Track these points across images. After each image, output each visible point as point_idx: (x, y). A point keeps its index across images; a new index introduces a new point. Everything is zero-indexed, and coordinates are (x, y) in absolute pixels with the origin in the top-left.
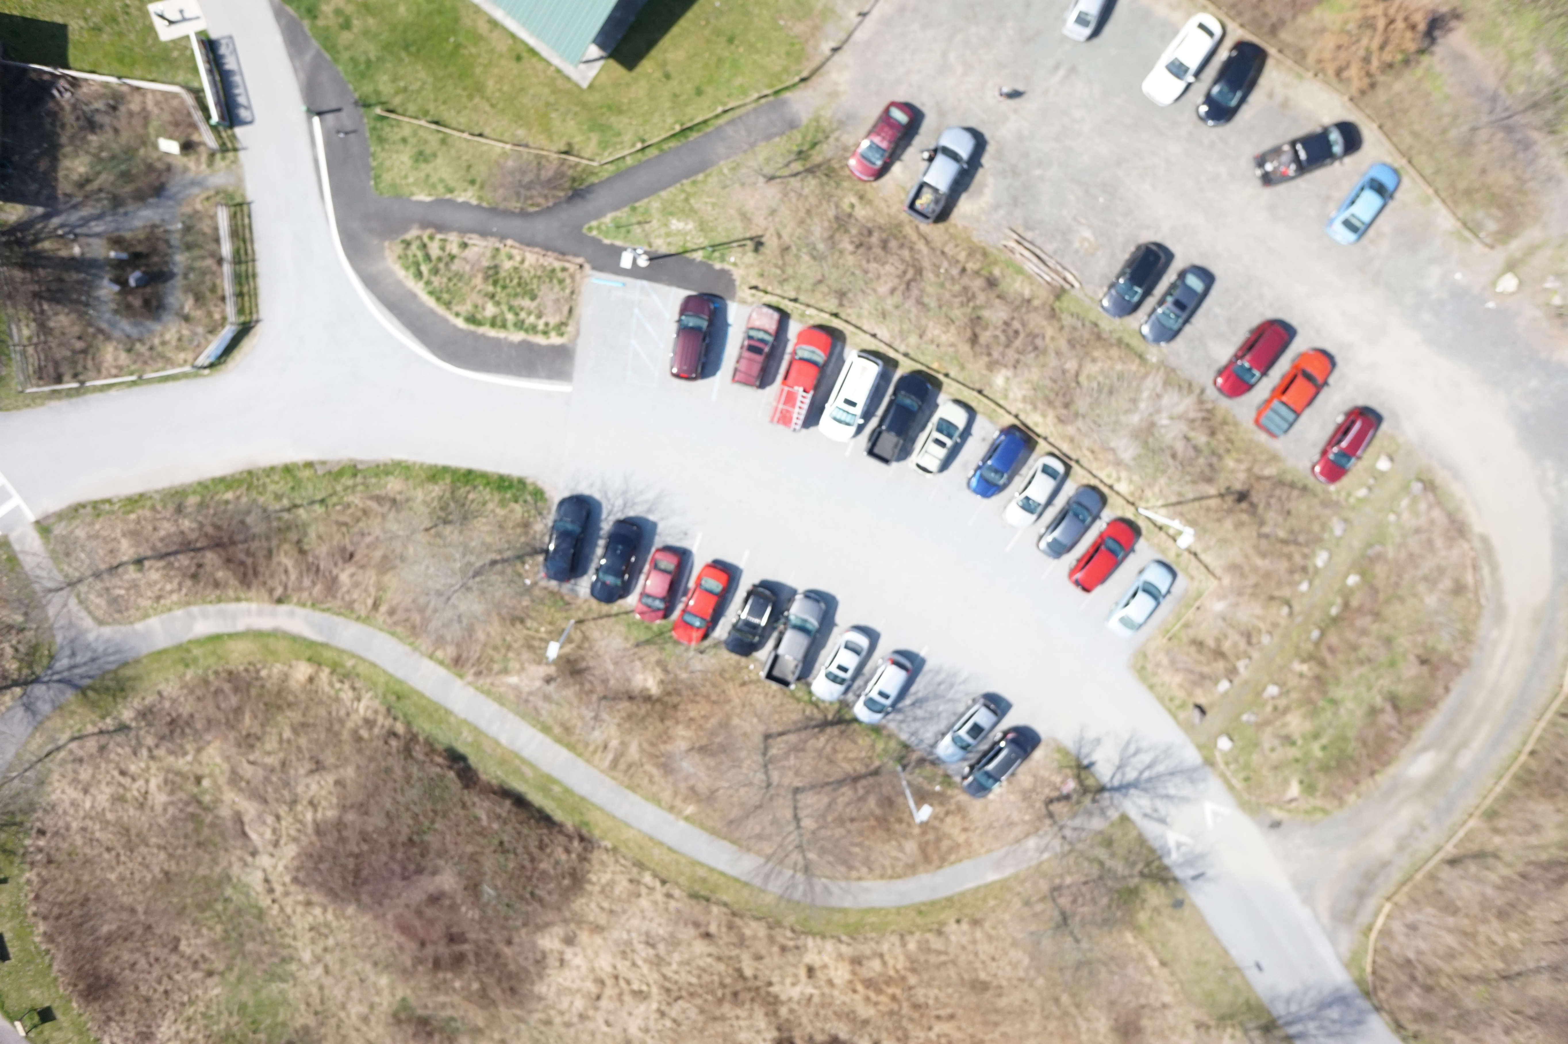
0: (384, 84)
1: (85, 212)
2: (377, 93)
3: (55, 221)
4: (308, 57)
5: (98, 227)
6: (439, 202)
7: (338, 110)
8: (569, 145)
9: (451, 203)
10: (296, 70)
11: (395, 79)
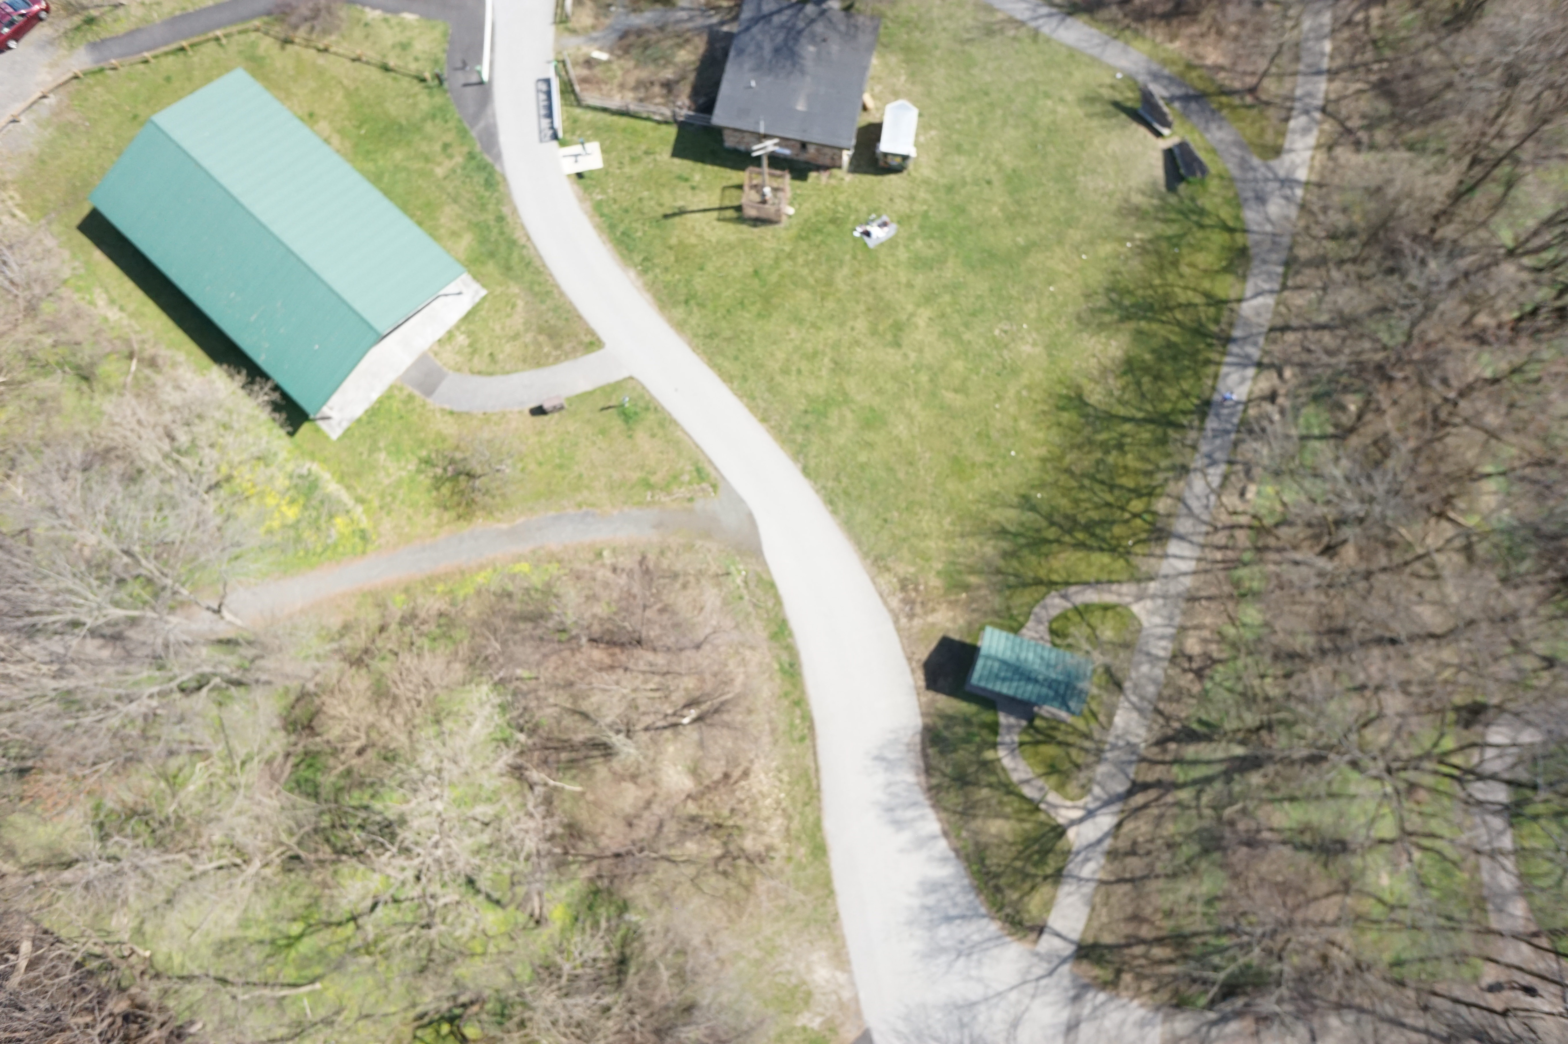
0: (424, 101)
1: (690, 25)
2: (431, 95)
3: (715, 20)
4: (482, 124)
5: (683, 15)
6: (396, 11)
7: (466, 85)
8: (283, 48)
9: (386, 9)
10: (494, 115)
11: (415, 105)
